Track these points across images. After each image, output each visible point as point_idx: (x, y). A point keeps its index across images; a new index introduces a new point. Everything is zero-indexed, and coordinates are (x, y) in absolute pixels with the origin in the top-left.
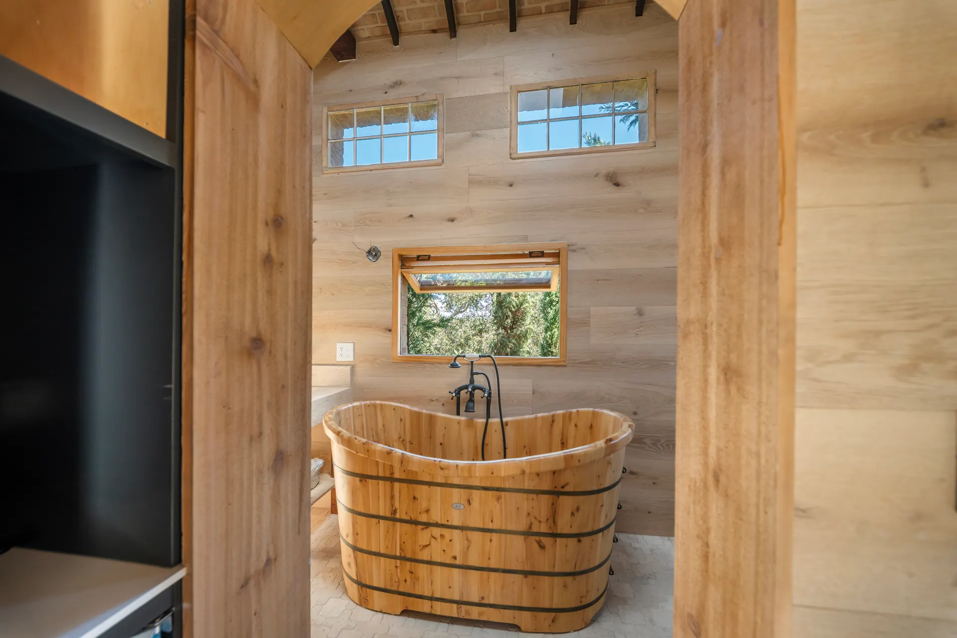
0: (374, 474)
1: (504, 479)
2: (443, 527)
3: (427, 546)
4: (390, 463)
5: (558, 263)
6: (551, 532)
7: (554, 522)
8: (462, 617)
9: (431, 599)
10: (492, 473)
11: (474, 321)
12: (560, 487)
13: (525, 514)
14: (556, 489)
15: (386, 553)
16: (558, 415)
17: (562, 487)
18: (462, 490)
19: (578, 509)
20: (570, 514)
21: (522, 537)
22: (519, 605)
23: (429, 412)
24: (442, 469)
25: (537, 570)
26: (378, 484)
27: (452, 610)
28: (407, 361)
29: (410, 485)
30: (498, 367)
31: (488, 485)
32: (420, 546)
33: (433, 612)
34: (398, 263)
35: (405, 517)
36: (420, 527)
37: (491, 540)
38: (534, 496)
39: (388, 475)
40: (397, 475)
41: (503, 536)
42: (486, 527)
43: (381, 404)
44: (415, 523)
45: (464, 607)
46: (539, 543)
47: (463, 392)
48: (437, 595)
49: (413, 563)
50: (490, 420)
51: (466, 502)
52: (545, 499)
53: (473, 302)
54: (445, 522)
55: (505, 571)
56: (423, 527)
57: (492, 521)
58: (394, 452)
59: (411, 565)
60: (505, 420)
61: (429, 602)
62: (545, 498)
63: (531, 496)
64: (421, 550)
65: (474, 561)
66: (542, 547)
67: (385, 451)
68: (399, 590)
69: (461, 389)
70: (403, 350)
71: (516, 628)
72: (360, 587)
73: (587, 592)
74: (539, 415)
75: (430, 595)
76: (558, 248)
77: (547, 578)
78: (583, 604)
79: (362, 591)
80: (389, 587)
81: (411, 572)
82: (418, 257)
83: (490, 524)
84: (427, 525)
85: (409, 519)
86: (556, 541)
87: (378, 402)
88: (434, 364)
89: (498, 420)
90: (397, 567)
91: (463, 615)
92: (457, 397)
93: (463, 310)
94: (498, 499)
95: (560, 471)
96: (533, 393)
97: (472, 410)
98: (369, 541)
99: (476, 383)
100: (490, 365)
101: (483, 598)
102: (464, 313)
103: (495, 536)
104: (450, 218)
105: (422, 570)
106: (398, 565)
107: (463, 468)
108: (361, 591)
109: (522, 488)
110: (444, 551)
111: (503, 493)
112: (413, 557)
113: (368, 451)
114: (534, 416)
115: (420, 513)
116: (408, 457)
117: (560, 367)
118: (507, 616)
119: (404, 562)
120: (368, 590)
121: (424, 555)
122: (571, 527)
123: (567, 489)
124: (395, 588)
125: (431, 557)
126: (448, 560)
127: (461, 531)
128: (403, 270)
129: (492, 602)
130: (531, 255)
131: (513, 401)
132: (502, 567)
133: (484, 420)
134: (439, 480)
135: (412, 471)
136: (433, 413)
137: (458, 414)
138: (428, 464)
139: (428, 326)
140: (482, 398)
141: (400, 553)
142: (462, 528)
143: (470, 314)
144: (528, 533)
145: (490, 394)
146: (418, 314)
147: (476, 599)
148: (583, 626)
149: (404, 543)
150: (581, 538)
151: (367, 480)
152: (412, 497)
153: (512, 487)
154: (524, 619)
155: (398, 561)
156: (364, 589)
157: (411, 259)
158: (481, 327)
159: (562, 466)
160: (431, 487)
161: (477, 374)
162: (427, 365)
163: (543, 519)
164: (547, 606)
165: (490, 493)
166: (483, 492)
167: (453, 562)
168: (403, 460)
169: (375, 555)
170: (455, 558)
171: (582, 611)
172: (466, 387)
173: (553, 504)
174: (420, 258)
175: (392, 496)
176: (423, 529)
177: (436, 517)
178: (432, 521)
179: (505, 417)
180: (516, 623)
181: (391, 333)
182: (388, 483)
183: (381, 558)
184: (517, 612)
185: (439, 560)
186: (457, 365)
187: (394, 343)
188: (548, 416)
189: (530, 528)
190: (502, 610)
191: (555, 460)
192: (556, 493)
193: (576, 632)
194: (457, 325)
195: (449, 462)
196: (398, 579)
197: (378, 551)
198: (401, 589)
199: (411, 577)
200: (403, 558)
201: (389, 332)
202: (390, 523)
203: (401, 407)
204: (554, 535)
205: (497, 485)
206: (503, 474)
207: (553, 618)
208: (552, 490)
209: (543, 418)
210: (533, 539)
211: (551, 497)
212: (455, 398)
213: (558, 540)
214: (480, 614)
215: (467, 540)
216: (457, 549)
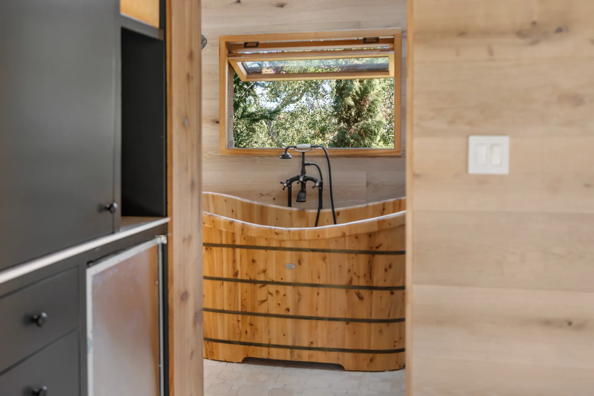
0: (218, 242)
1: (327, 240)
2: (278, 284)
3: (264, 301)
4: (233, 232)
5: (392, 49)
6: (368, 285)
7: (371, 277)
8: (294, 360)
9: (269, 346)
10: (318, 236)
11: (312, 116)
12: (375, 248)
13: (346, 271)
14: (372, 249)
15: (229, 309)
16: (389, 203)
17: (377, 248)
18: (294, 253)
19: (390, 266)
20: (383, 270)
21: (344, 290)
22: (342, 347)
23: (260, 204)
24: (276, 234)
25: (356, 317)
26: (222, 250)
27: (285, 355)
28: (236, 154)
29: (249, 250)
30: (330, 159)
31: (315, 247)
32: (258, 301)
33: (271, 357)
34: (224, 51)
35: (245, 278)
36: (259, 285)
37: (318, 294)
38: (354, 255)
39: (230, 243)
40: (238, 243)
41: (328, 290)
42: (315, 282)
43: (213, 195)
44: (254, 282)
45: (296, 351)
46: (358, 295)
47: (294, 184)
48: (274, 342)
49: (253, 317)
50: (322, 211)
51: (297, 262)
52: (363, 258)
53: (311, 86)
54: (279, 280)
55: (330, 319)
56: (262, 285)
57: (319, 278)
58: (235, 222)
59: (251, 318)
60: (336, 210)
61: (267, 349)
63: (351, 255)
64: (259, 305)
65: (304, 312)
66: (361, 298)
67: (228, 221)
68: (241, 341)
69: (292, 180)
70: (230, 143)
71: (339, 367)
72: (206, 342)
73: (400, 338)
74: (371, 204)
75: (267, 343)
76: (392, 34)
77: (365, 325)
78: (397, 348)
79: (209, 345)
80: (232, 339)
81: (251, 325)
82: (246, 44)
83: (318, 279)
84: (264, 283)
85: (249, 279)
86: (372, 293)
87: (210, 193)
88: (265, 157)
89: (330, 210)
90: (238, 321)
91: (296, 358)
92: (289, 187)
93: (296, 98)
94: (324, 259)
95: (375, 233)
96: (368, 185)
97: (304, 200)
98: (214, 301)
99: (308, 175)
100: (322, 156)
101: (312, 343)
102: (298, 103)
103: (321, 290)
104: (279, 4)
105: (261, 322)
106: (240, 319)
107: (294, 232)
108: (207, 345)
109: (344, 249)
110: (279, 304)
111: (328, 254)
112: (252, 311)
113: (213, 221)
114: (365, 205)
115: (258, 274)
116: (248, 227)
117: (394, 158)
118: (332, 358)
119: (244, 316)
120: (214, 343)
121: (262, 309)
122: (385, 281)
123: (381, 249)
124: (237, 339)
125: (268, 310)
126: (283, 313)
127: (293, 287)
128: (230, 58)
129: (319, 345)
130: (365, 41)
131: (346, 194)
132: (328, 316)
133: (316, 211)
134: (274, 244)
135: (251, 237)
136: (265, 204)
137: (290, 205)
138: (265, 231)
139: (253, 118)
140: (313, 188)
141: (242, 309)
142: (294, 284)
143: (305, 104)
144: (349, 287)
145: (321, 184)
146: (242, 105)
147: (306, 345)
148: (397, 368)
149: (245, 300)
150: (394, 291)
151: (212, 248)
152: (251, 260)
153: (335, 248)
154: (347, 359)
155: (240, 316)
156: (210, 343)
157: (238, 46)
158: (323, 124)
160: (267, 250)
161: (309, 164)
162: (257, 158)
163: (361, 274)
164: (365, 348)
165: (317, 254)
166: (311, 254)
167: (286, 313)
168: (243, 228)
169: (219, 312)
170: (288, 310)
171: (396, 353)
172: (297, 178)
173: (369, 262)
175: (234, 260)
176: (261, 287)
177: (272, 275)
178: (268, 280)
179: (336, 208)
180: (340, 363)
181: (219, 124)
182: (230, 250)
183: (225, 314)
184: (340, 354)
185: (275, 313)
186: (288, 156)
187: (222, 135)
188: (378, 205)
189: (351, 282)
190: (327, 353)
191: (370, 224)
192: (372, 253)
193: (391, 372)
194: (287, 120)
195: (282, 229)
196: (240, 331)
197: (222, 309)
198: (243, 340)
199: (251, 329)
200: (244, 313)
201: (216, 125)
202: (232, 284)
203: (232, 199)
204: (371, 288)
205: (322, 247)
206: (327, 236)
207: (370, 358)
208: (369, 250)
209: (374, 206)
210: (353, 291)
211: (368, 256)
212: (286, 189)
213: (375, 292)
214: (310, 357)
215: (299, 294)
216: (290, 302)
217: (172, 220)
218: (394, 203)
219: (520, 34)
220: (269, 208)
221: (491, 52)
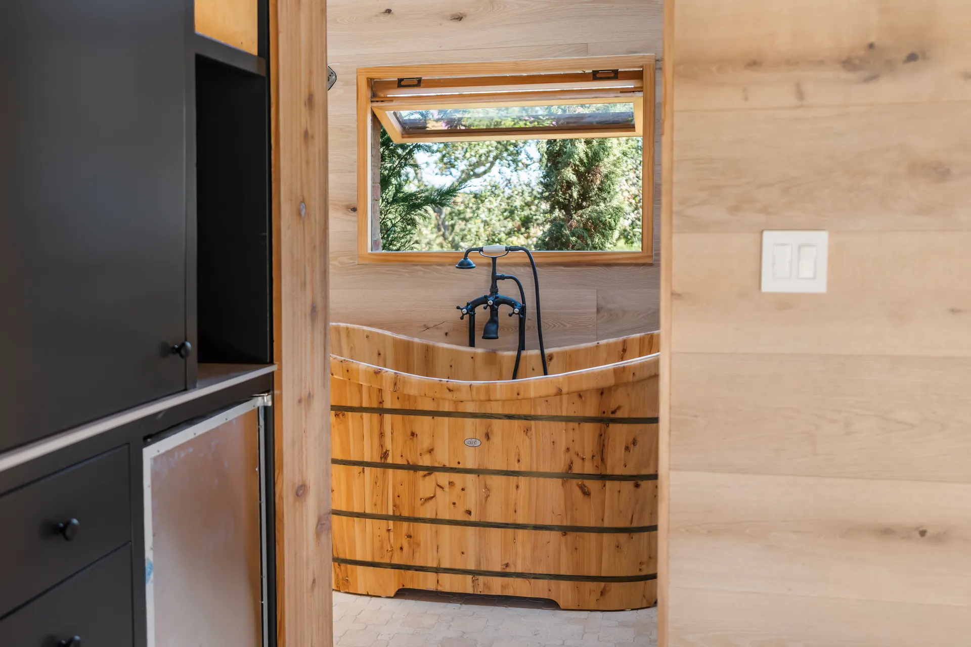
0: (355, 404)
1: (532, 401)
2: (452, 472)
3: (431, 498)
4: (379, 387)
5: (639, 89)
6: (599, 473)
7: (602, 459)
8: (479, 593)
9: (437, 570)
10: (518, 394)
11: (509, 198)
12: (610, 412)
13: (563, 449)
14: (605, 415)
15: (374, 512)
16: (633, 339)
17: (613, 412)
18: (478, 420)
19: (634, 442)
20: (624, 448)
21: (559, 481)
22: (557, 573)
23: (425, 342)
24: (450, 390)
25: (579, 524)
26: (362, 417)
27: (465, 584)
28: (384, 261)
29: (407, 417)
30: (537, 269)
31: (513, 411)
32: (421, 499)
33: (440, 589)
34: (366, 92)
35: (399, 461)
36: (422, 473)
37: (517, 487)
38: (575, 425)
39: (375, 405)
40: (388, 405)
41: (534, 480)
42: (512, 468)
43: (347, 328)
44: (415, 468)
45: (482, 579)
46: (582, 488)
47: (480, 310)
48: (446, 564)
49: (411, 523)
50: (524, 353)
51: (484, 436)
52: (590, 429)
53: (507, 150)
54: (455, 465)
55: (536, 527)
56: (426, 472)
57: (519, 461)
58: (383, 371)
59: (409, 526)
60: (547, 351)
61: (434, 575)
62: (589, 427)
63: (572, 425)
64: (422, 505)
65: (495, 515)
66: (586, 493)
67: (372, 370)
68: (392, 562)
69: (476, 303)
70: (375, 244)
71: (551, 604)
72: (336, 564)
73: (650, 558)
74: (603, 342)
75: (435, 565)
76: (641, 64)
77: (593, 536)
78: (643, 573)
79: (341, 569)
80: (377, 560)
81: (409, 536)
82: (400, 80)
83: (516, 464)
84: (431, 470)
85: (406, 463)
86: (604, 486)
87: (342, 325)
88: (431, 265)
89: (537, 352)
90: (389, 530)
91: (481, 590)
92: (470, 315)
93: (482, 169)
94: (527, 430)
95: (610, 389)
96: (598, 311)
97: (494, 335)
98: (349, 499)
99: (501, 294)
100: (524, 265)
101: (507, 565)
102: (485, 176)
103: (522, 481)
104: (454, 15)
105: (424, 532)
106: (391, 527)
107: (479, 388)
108: (338, 570)
109: (559, 414)
110: (454, 504)
111: (533, 422)
112: (411, 515)
113: (348, 371)
114: (595, 343)
115: (421, 454)
116: (404, 377)
117: (642, 267)
118: (540, 589)
119: (399, 522)
120: (349, 566)
121: (427, 512)
122: (626, 466)
123: (619, 414)
124: (386, 560)
125: (437, 514)
126: (460, 517)
127: (476, 475)
128: (375, 104)
129: (519, 569)
130: (596, 76)
131: (564, 326)
132: (532, 522)
133: (515, 353)
134: (447, 407)
135: (409, 396)
136: (431, 343)
137: (472, 344)
138: (431, 385)
139: (412, 203)
140: (510, 315)
141: (394, 511)
142: (478, 472)
143: (497, 179)
144: (567, 475)
145: (523, 310)
146: (394, 181)
147: (498, 568)
148: (645, 605)
149: (399, 496)
150: (641, 483)
151: (346, 413)
152: (409, 433)
153: (545, 413)
154: (564, 591)
155: (391, 523)
156: (343, 566)
157: (387, 85)
158: (527, 212)
159: (611, 381)
160: (435, 418)
161: (503, 278)
162: (418, 268)
163: (588, 456)
164: (593, 573)
165: (516, 422)
166: (507, 422)
167: (466, 518)
168: (396, 381)
169: (358, 517)
170: (469, 512)
171: (643, 582)
172: (483, 301)
173: (601, 435)
174: (403, 83)
175: (381, 433)
176: (425, 476)
177: (443, 457)
178: (436, 465)
179: (547, 348)
180: (553, 598)
181: (356, 213)
182: (376, 416)
183: (366, 519)
184: (553, 583)
185: (447, 517)
186: (469, 264)
187: (361, 231)
188: (616, 343)
189: (570, 468)
190: (533, 581)
191: (602, 374)
192: (605, 420)
193: (634, 612)
194: (467, 207)
195: (460, 383)
196: (391, 547)
197: (362, 511)
198: (396, 561)
199: (409, 543)
200: (398, 518)
201: (352, 213)
202: (379, 470)
203: (378, 334)
204: (603, 477)
205: (525, 411)
206: (532, 394)
207: (601, 590)
208: (600, 415)
209: (609, 345)
210: (574, 482)
211: (598, 425)
212: (467, 317)
213: (608, 484)
214: (503, 587)
215: (486, 487)
216: (472, 500)
217: (280, 369)
218: (641, 340)
219: (848, 64)
220: (438, 348)
221: (800, 94)
